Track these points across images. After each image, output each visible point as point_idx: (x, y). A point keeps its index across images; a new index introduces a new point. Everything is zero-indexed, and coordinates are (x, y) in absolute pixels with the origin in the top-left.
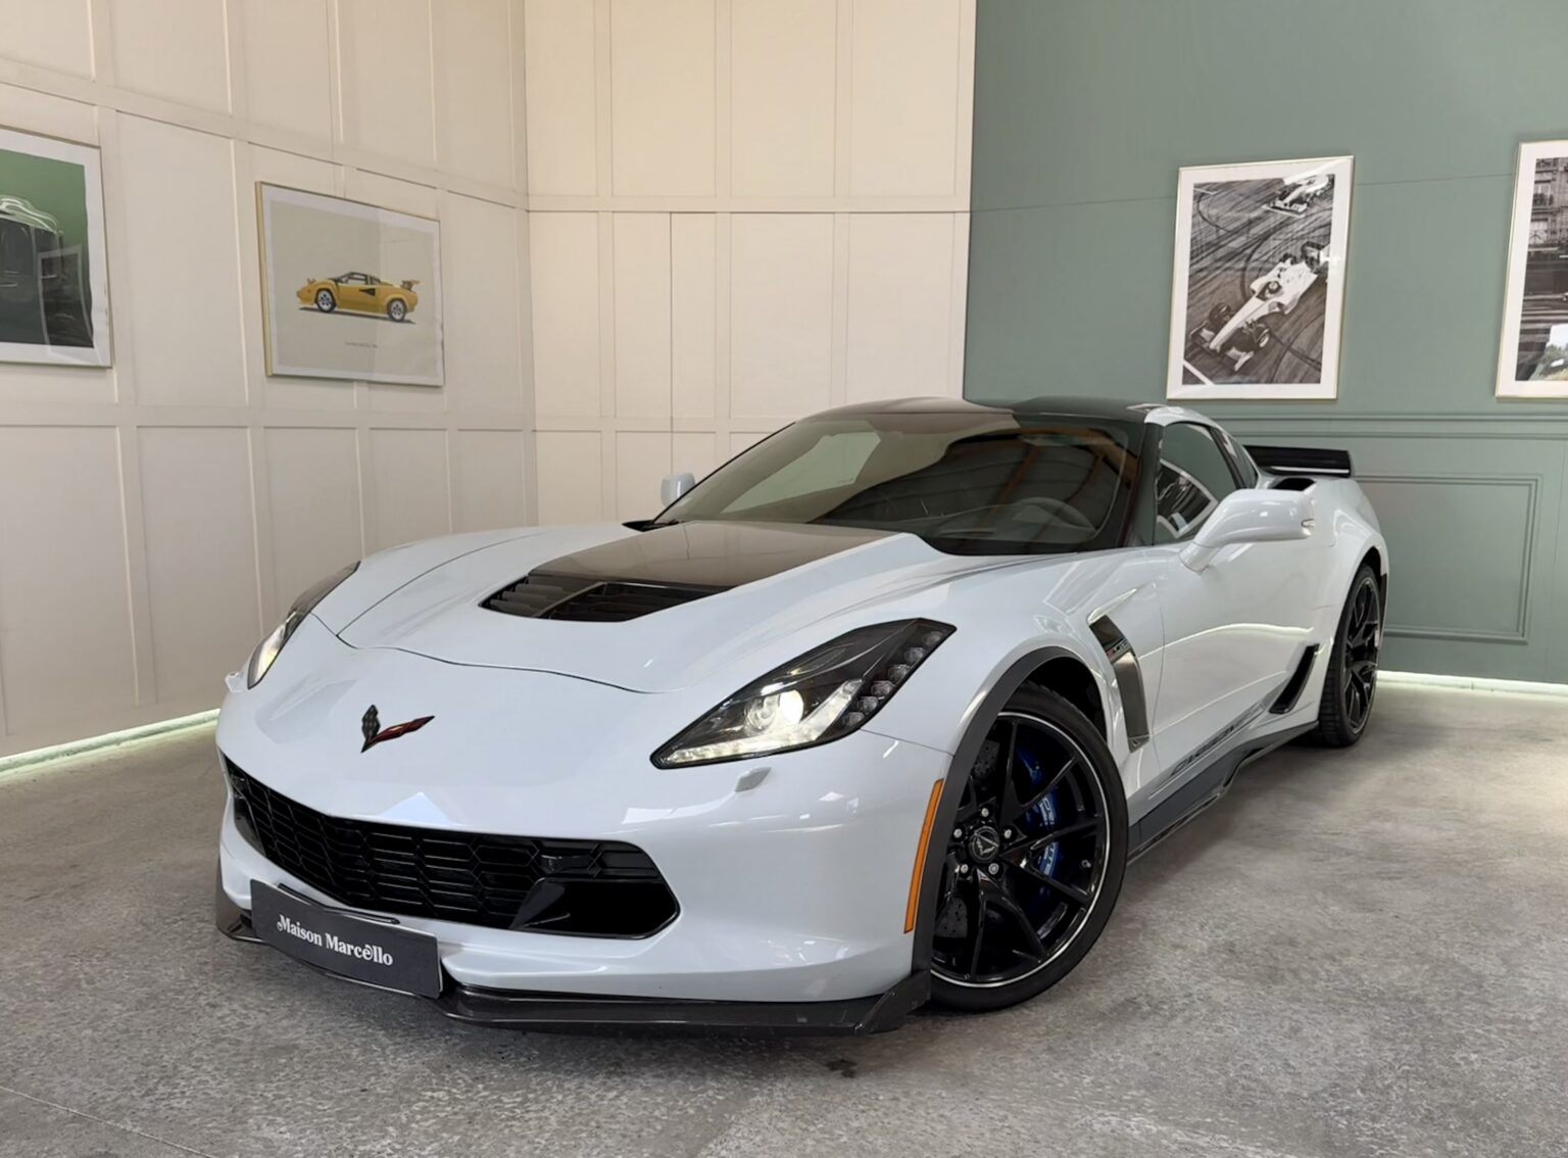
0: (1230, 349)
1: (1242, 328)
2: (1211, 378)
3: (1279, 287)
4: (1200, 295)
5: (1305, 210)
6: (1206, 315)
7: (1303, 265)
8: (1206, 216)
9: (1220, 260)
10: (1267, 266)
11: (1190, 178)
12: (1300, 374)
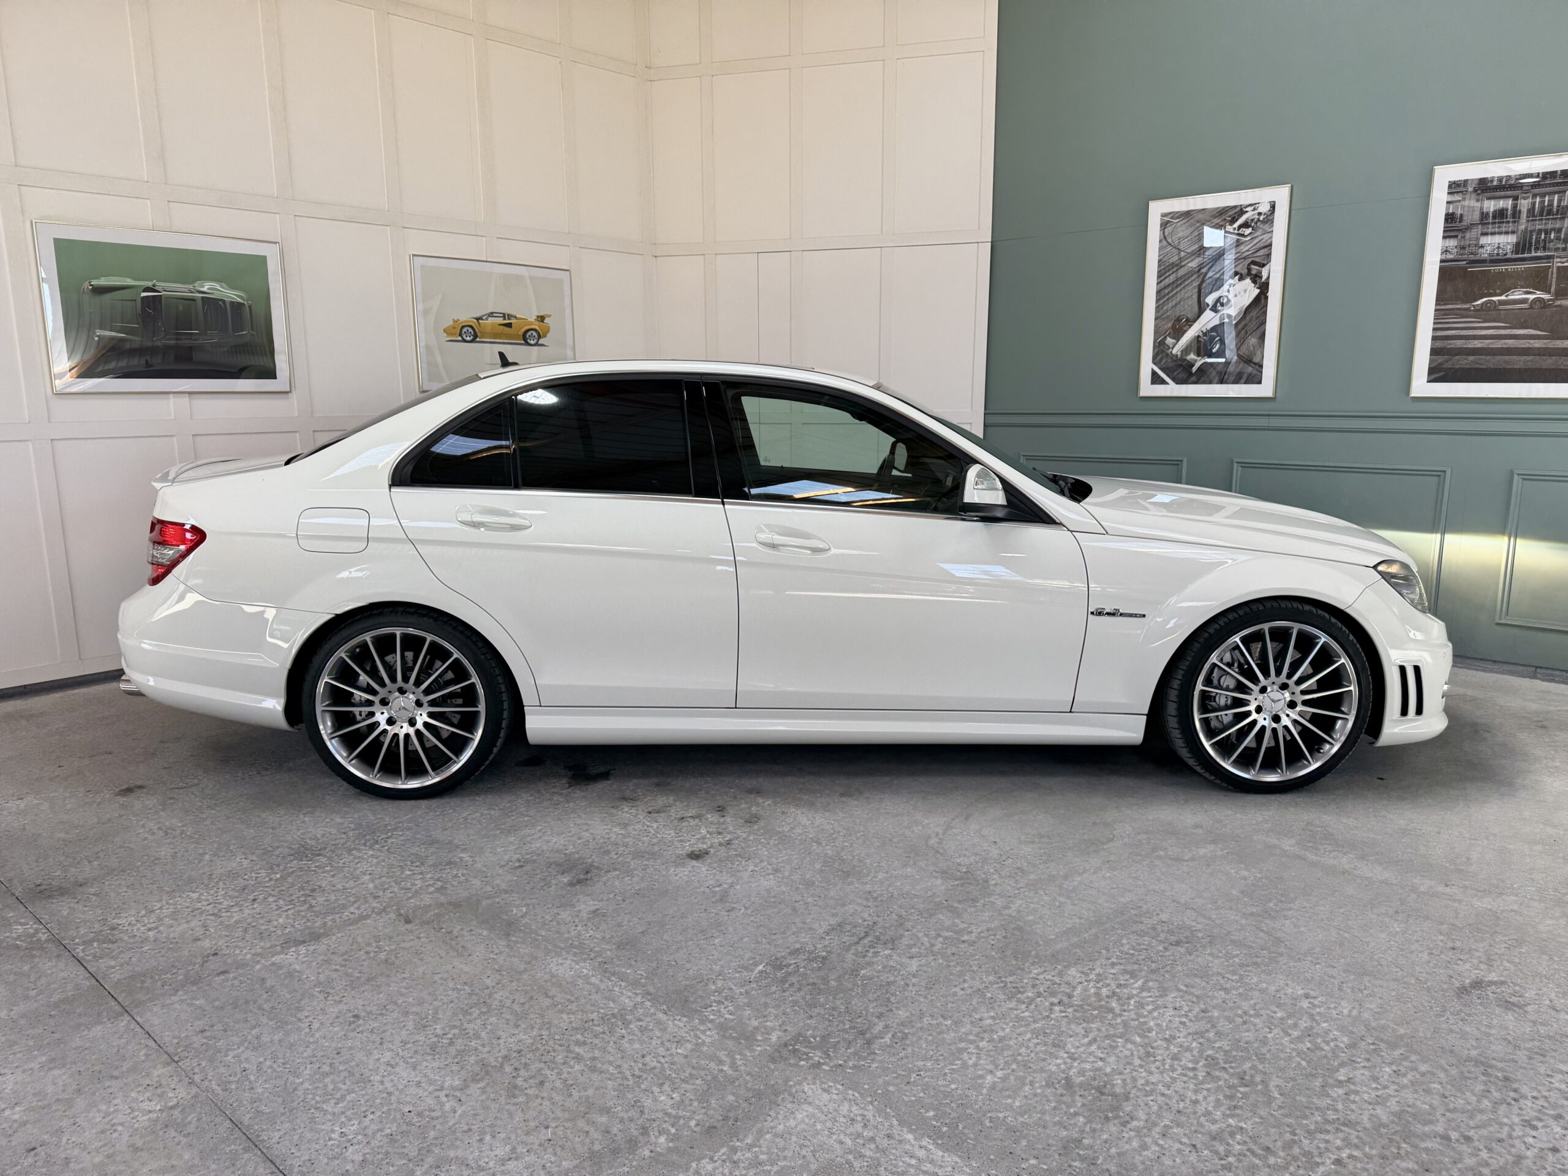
0: (1190, 354)
1: (1199, 336)
2: (1174, 379)
3: (1229, 301)
4: (1165, 308)
5: (1250, 233)
6: (1170, 325)
7: (1248, 281)
8: (1169, 240)
9: (1181, 277)
10: (1218, 283)
11: (1157, 209)
12: (1245, 377)
